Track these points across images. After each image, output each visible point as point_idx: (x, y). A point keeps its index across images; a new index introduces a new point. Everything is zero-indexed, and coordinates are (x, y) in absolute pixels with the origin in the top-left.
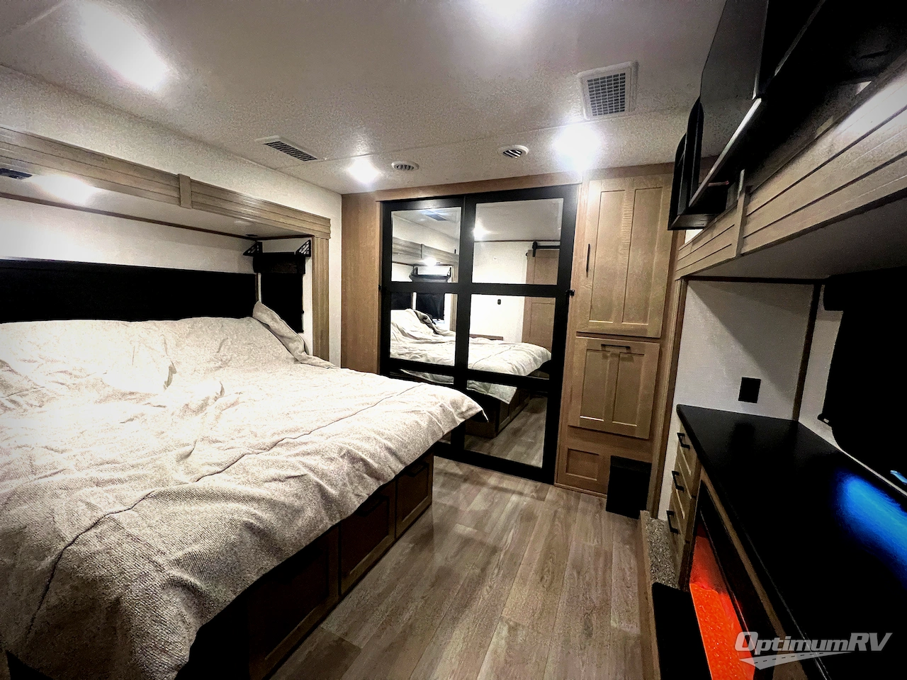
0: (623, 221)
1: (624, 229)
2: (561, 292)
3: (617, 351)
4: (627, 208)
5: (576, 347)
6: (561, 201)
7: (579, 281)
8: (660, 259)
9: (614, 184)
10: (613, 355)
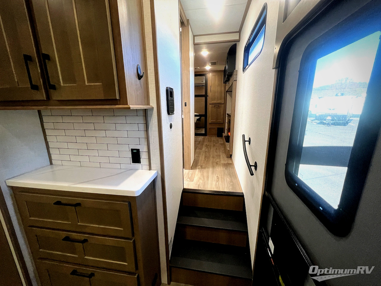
0: (216, 81)
1: (217, 82)
2: (206, 96)
3: (217, 107)
4: (217, 79)
5: (210, 107)
6: (204, 77)
7: (209, 94)
8: (223, 88)
9: (214, 74)
10: (216, 108)
